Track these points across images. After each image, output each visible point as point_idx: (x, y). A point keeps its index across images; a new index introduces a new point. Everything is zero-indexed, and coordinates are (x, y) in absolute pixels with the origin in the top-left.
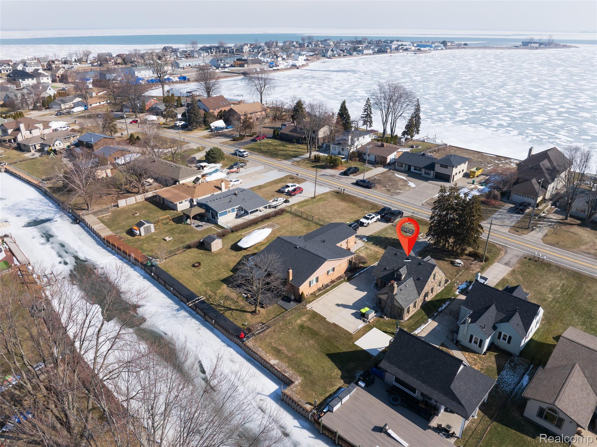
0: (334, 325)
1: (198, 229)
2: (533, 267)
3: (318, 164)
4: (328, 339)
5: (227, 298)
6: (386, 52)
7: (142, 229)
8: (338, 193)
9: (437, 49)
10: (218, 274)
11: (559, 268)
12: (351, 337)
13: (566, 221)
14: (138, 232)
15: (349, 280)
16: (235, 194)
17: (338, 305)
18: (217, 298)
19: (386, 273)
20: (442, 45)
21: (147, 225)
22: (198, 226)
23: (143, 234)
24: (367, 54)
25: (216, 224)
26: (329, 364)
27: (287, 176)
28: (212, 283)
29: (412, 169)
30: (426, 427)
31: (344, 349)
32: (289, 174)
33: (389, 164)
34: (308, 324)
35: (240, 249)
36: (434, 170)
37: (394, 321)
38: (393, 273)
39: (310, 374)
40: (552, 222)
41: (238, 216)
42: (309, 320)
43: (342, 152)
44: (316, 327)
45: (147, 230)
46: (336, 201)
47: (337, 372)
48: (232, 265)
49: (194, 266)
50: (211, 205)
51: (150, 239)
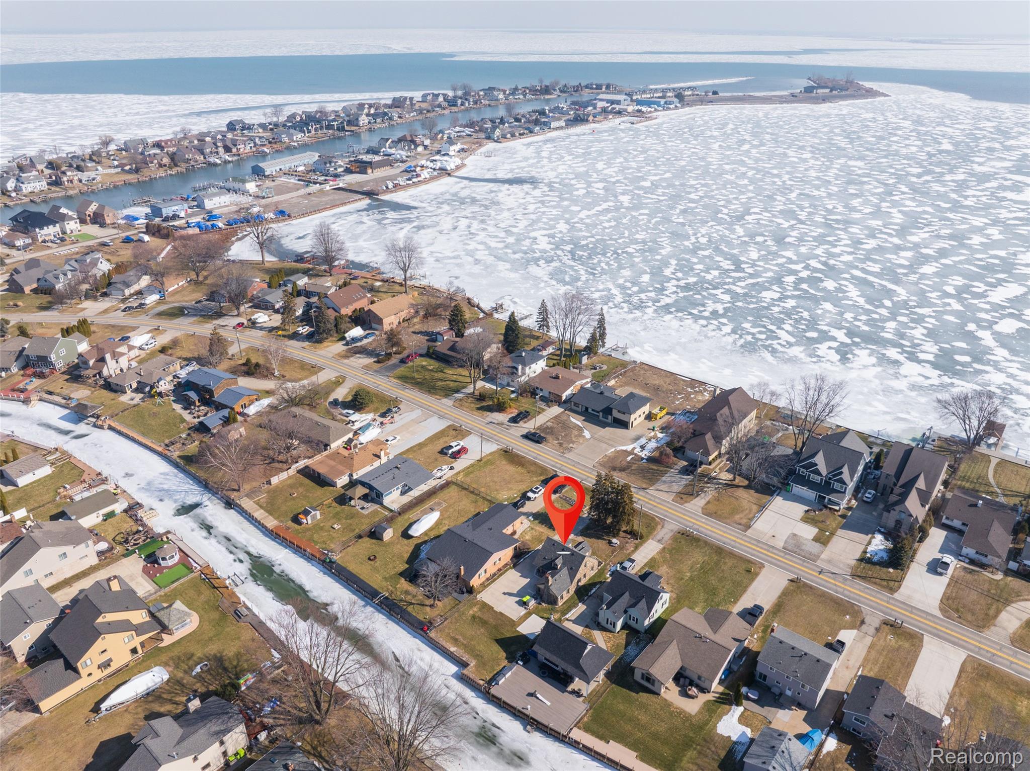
0: (501, 613)
1: (363, 511)
2: (683, 542)
3: (484, 404)
4: (496, 627)
5: (407, 592)
6: (587, 121)
7: (309, 518)
8: (506, 452)
9: (669, 109)
10: (395, 568)
11: (706, 543)
12: (514, 624)
13: (734, 483)
14: (305, 521)
15: (514, 566)
16: (397, 468)
17: (504, 594)
18: (399, 593)
19: (545, 562)
20: (676, 100)
21: (313, 513)
22: (363, 508)
23: (310, 522)
24: (556, 129)
25: (381, 504)
26: (496, 648)
27: (449, 427)
28: (391, 577)
29: (590, 410)
30: (564, 691)
31: (508, 635)
32: (450, 423)
33: (565, 402)
34: (479, 614)
35: (410, 537)
36: (611, 415)
37: (550, 606)
38: (550, 563)
39: (482, 657)
40: (720, 484)
41: (403, 493)
42: (480, 610)
43: (511, 383)
44: (485, 617)
45: (314, 517)
46: (504, 464)
47: (503, 654)
48: (406, 556)
49: (369, 559)
50: (374, 484)
51: (317, 527)
